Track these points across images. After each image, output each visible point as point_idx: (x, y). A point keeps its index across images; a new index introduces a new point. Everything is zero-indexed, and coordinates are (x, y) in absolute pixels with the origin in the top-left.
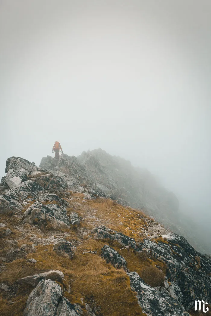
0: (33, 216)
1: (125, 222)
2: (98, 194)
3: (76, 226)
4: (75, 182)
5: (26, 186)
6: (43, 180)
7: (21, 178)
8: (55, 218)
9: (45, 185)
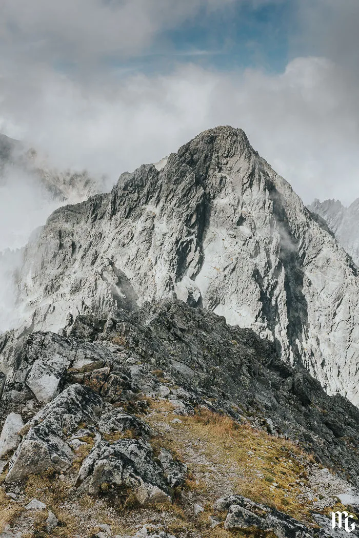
0: (98, 478)
1: (266, 469)
2: (194, 399)
3: (179, 488)
4: (143, 368)
5: (72, 399)
6: (97, 378)
7: (58, 378)
8: (141, 480)
9: (101, 388)
